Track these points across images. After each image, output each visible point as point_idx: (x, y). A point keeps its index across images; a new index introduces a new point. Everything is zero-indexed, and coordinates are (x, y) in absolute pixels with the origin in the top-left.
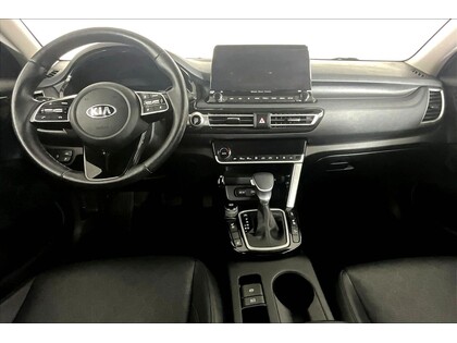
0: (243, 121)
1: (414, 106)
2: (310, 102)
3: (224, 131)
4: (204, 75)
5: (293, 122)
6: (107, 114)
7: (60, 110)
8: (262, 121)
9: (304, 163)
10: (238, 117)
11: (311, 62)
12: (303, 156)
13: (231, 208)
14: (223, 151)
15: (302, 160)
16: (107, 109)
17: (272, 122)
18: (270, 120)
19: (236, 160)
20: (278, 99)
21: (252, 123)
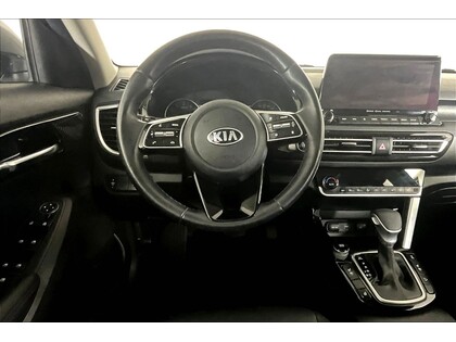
0: (361, 146)
2: (435, 125)
5: (418, 149)
7: (171, 134)
8: (382, 147)
9: (421, 197)
10: (353, 142)
11: (443, 76)
12: (421, 188)
13: (342, 249)
14: (331, 181)
15: (420, 194)
16: (232, 134)
17: (395, 149)
18: (392, 146)
19: (344, 193)
20: (399, 121)
21: (370, 149)
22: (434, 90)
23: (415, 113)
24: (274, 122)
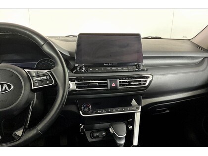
0: (101, 85)
1: (203, 70)
2: (143, 70)
3: (87, 93)
4: (70, 53)
5: (133, 85)
6: (6, 90)
8: (113, 85)
9: (141, 112)
10: (96, 82)
12: (140, 107)
15: (140, 110)
17: (120, 85)
18: (119, 84)
19: (95, 113)
20: (123, 69)
21: (107, 86)
22: (139, 51)
23: (131, 64)
24: (37, 76)
